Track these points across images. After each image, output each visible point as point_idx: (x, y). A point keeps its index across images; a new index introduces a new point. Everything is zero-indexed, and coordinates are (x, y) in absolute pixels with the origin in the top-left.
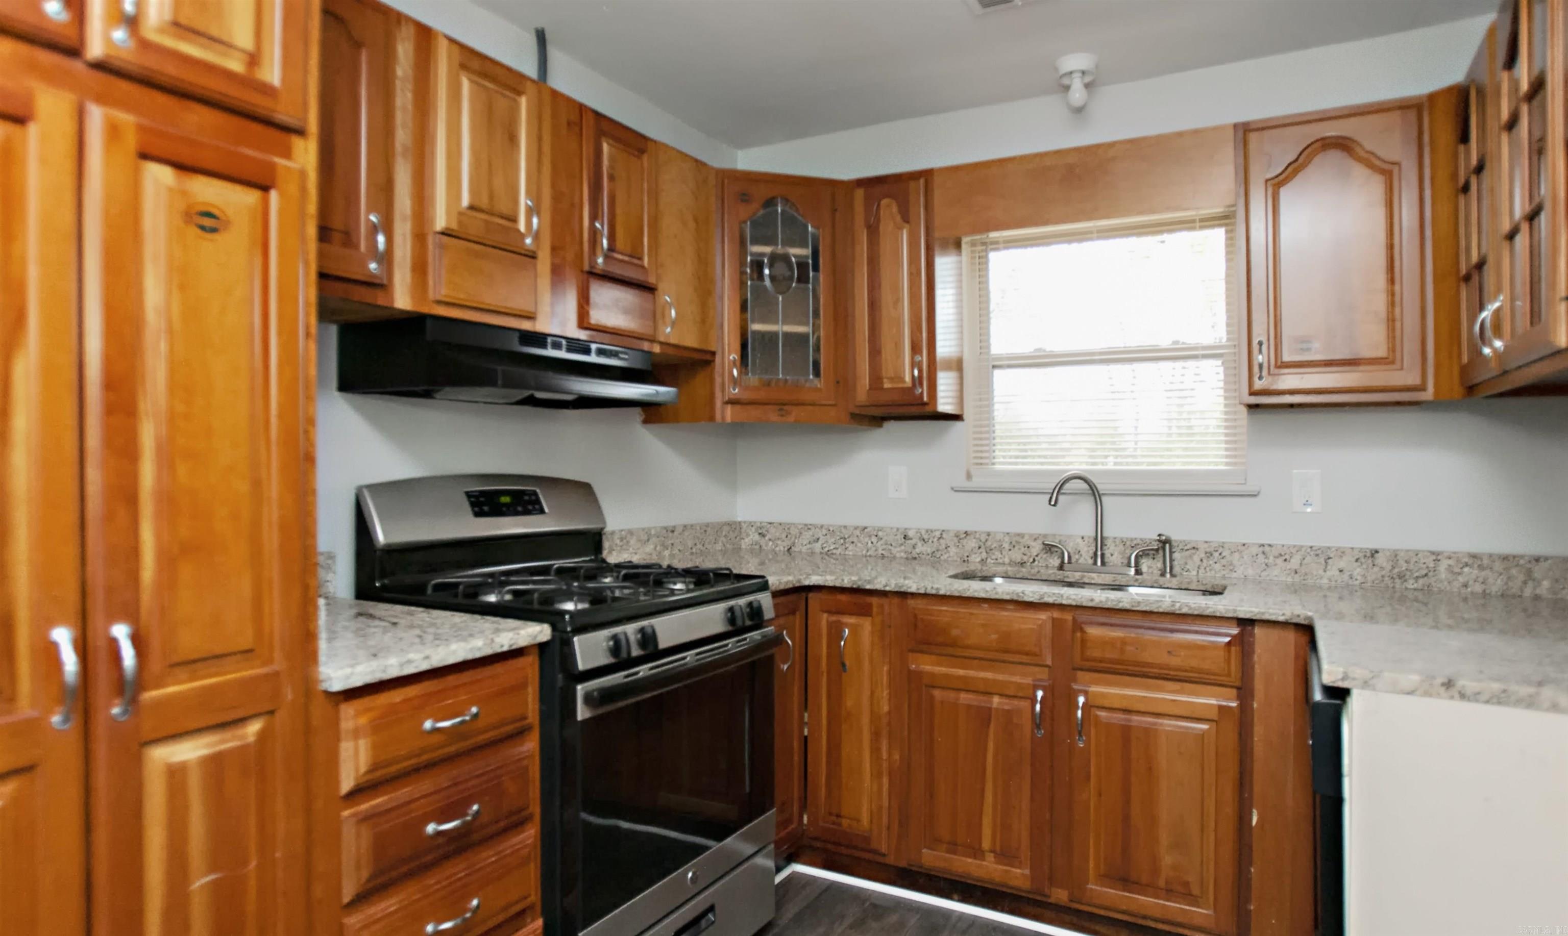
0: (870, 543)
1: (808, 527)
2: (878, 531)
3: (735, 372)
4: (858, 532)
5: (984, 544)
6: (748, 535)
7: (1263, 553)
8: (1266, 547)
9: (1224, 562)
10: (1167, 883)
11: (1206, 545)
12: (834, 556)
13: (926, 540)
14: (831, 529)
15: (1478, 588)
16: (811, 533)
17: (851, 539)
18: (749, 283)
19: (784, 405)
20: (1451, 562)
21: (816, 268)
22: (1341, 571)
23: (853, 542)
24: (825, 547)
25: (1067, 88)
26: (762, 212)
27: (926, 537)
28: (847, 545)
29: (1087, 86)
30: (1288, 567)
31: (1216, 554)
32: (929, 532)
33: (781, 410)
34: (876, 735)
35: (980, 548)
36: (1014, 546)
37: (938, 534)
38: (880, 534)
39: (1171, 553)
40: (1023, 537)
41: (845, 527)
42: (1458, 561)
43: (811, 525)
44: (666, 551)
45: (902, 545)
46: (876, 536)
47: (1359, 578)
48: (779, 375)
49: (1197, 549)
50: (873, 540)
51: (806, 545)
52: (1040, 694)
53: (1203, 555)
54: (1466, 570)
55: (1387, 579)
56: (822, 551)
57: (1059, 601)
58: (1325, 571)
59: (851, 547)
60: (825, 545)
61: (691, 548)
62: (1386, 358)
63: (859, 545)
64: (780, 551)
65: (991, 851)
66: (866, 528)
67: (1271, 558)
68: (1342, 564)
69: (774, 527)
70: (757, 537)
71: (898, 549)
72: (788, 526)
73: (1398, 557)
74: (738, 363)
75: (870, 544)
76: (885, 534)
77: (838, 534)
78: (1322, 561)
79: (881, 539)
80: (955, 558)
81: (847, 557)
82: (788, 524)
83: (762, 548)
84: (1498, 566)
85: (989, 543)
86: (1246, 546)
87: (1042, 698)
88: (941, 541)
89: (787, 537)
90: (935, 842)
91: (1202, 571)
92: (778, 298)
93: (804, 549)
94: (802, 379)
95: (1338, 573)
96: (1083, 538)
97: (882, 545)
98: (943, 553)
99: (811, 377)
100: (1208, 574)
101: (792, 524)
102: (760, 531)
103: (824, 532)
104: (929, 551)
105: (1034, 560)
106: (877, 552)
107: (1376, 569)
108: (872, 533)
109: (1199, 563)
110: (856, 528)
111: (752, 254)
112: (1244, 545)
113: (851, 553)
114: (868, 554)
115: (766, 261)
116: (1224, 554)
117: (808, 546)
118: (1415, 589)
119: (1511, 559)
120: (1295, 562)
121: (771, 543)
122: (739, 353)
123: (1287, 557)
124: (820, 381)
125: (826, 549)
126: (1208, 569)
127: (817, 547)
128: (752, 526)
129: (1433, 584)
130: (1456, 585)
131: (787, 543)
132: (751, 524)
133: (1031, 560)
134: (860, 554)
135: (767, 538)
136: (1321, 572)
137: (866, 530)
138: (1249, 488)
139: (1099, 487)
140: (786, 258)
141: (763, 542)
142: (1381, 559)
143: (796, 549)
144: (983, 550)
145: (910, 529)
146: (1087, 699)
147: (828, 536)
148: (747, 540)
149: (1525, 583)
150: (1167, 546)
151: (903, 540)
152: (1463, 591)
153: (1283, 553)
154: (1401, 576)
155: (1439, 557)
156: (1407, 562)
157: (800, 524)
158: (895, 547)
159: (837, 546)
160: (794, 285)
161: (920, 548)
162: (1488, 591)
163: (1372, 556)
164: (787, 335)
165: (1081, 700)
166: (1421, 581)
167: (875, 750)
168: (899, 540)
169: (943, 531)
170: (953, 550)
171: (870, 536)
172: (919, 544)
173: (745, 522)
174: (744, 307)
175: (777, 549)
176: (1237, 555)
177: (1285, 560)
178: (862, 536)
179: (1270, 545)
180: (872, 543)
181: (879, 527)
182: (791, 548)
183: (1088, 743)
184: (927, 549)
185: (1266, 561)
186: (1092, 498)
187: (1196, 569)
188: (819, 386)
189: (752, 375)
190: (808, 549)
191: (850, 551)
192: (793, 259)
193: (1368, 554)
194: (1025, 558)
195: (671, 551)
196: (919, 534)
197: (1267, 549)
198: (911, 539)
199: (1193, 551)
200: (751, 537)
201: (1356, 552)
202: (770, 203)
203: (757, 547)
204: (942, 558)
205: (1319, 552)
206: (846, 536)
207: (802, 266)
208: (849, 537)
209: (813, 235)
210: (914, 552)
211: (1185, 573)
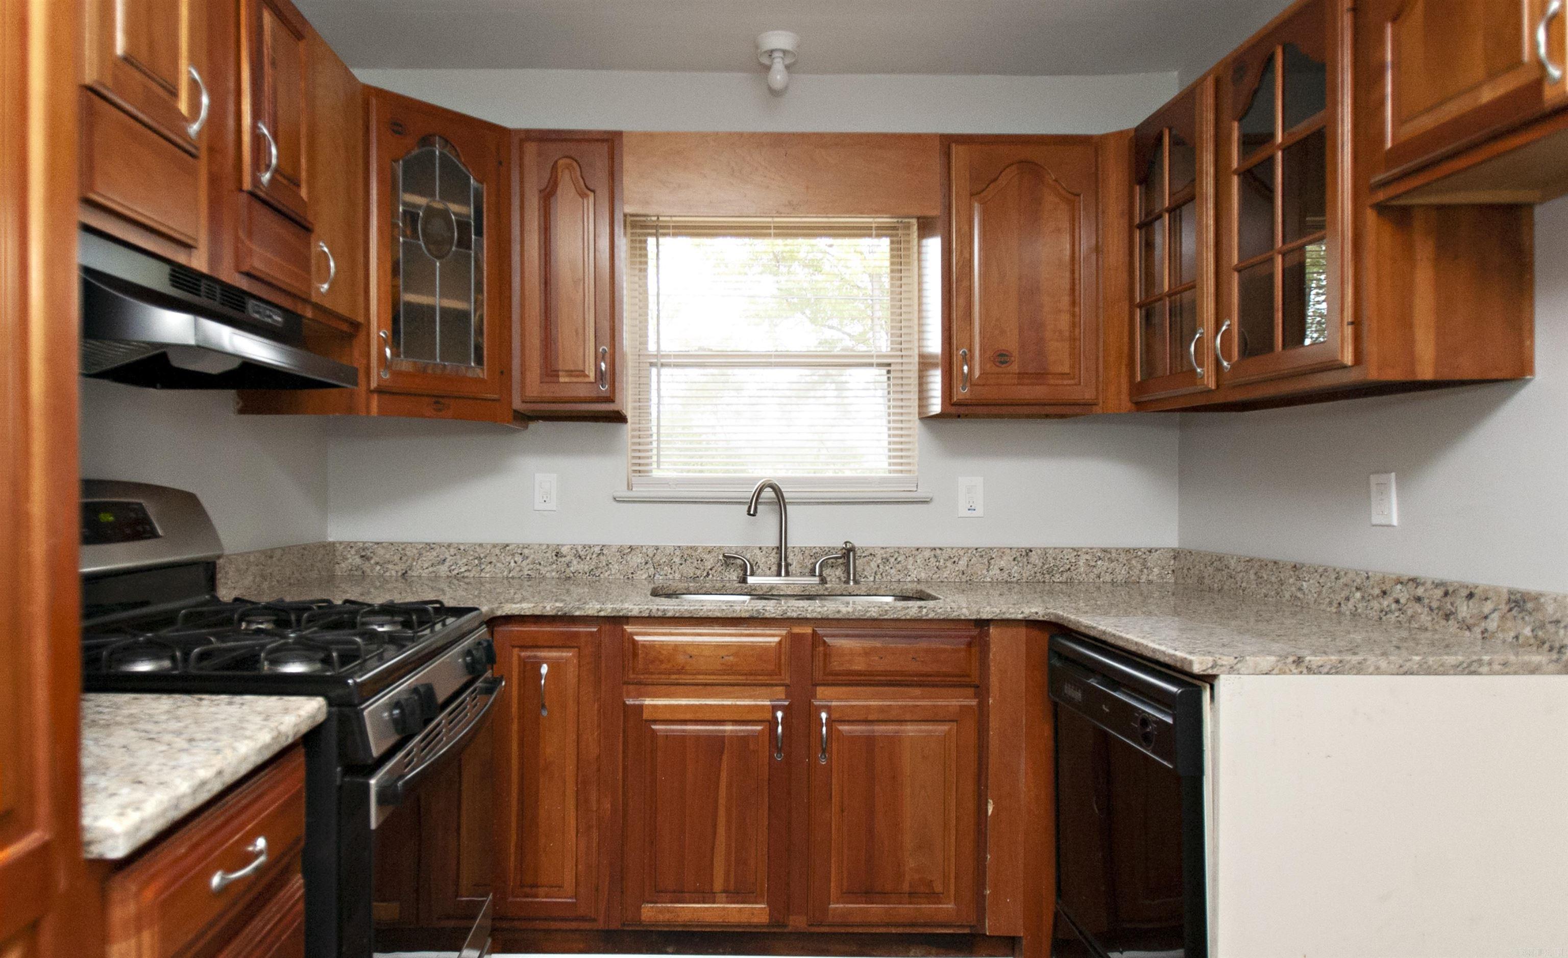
0: (512, 562)
1: (430, 547)
2: (523, 548)
3: (388, 352)
4: (497, 551)
5: (652, 559)
6: (345, 559)
7: (935, 556)
8: (937, 550)
9: (899, 566)
10: (910, 886)
11: (883, 551)
12: (466, 580)
13: (583, 557)
14: (462, 548)
15: (1108, 578)
16: (435, 554)
17: (488, 559)
18: (401, 239)
19: (443, 397)
20: (1088, 557)
21: (479, 233)
22: (1001, 570)
23: (491, 563)
24: (453, 570)
25: (768, 68)
26: (416, 151)
27: (582, 553)
28: (483, 567)
29: (787, 67)
30: (957, 569)
31: (892, 560)
32: (587, 548)
33: (436, 403)
34: (582, 785)
35: (646, 563)
36: (685, 560)
37: (597, 550)
38: (526, 551)
39: (854, 559)
40: (696, 551)
41: (481, 545)
42: (1094, 556)
43: (434, 544)
44: (265, 583)
45: (553, 563)
46: (521, 554)
47: (1016, 575)
48: (436, 359)
49: (874, 555)
50: (516, 559)
51: (427, 568)
52: (779, 715)
53: (879, 561)
54: (1099, 562)
55: (1038, 574)
56: (450, 574)
57: (804, 615)
58: (988, 571)
59: (488, 568)
60: (453, 567)
61: (289, 578)
62: (1068, 374)
63: (499, 565)
64: (391, 576)
65: (725, 891)
66: (507, 545)
67: (942, 561)
68: (1003, 563)
69: (383, 547)
70: (358, 560)
71: (549, 569)
72: (403, 546)
73: (1048, 555)
74: (390, 341)
75: (513, 564)
76: (532, 551)
77: (472, 553)
78: (986, 561)
79: (527, 558)
80: (618, 576)
81: (483, 580)
82: (402, 544)
83: (366, 574)
84: (1123, 558)
85: (657, 558)
86: (920, 550)
87: (782, 718)
88: (601, 557)
89: (401, 559)
90: (658, 893)
91: (878, 576)
92: (435, 265)
93: (425, 574)
94: (463, 367)
95: (998, 571)
96: (760, 548)
97: (528, 564)
98: (603, 570)
99: (473, 364)
100: (885, 579)
101: (408, 543)
102: (363, 554)
103: (452, 551)
104: (586, 568)
105: (708, 574)
106: (521, 573)
107: (1030, 566)
108: (515, 551)
109: (876, 569)
110: (494, 546)
111: (405, 204)
112: (918, 549)
113: (487, 576)
114: (511, 575)
115: (421, 214)
116: (899, 559)
117: (431, 569)
118: (1061, 582)
119: (1132, 552)
120: (963, 563)
121: (378, 568)
122: (390, 328)
123: (956, 559)
124: (483, 370)
125: (456, 572)
126: (884, 574)
127: (443, 570)
128: (351, 547)
129: (1074, 576)
130: (1092, 576)
131: (401, 567)
132: (350, 545)
133: (705, 574)
134: (500, 575)
135: (372, 562)
136: (985, 572)
137: (508, 548)
138: (921, 493)
139: (785, 495)
140: (445, 214)
141: (366, 566)
142: (1034, 558)
143: (414, 574)
144: (650, 565)
145: (563, 545)
146: (829, 714)
147: (458, 557)
148: (343, 565)
149: (1141, 571)
150: (851, 554)
151: (555, 558)
152: (1097, 580)
153: (952, 556)
154: (1050, 572)
155: (1079, 553)
156: (1054, 559)
157: (420, 543)
158: (545, 566)
159: (470, 568)
160: (454, 249)
161: (576, 566)
162: (1115, 580)
163: (1027, 555)
164: (445, 311)
165: (824, 716)
166: (1065, 575)
167: (581, 802)
168: (550, 557)
169: (603, 546)
170: (615, 567)
171: (513, 555)
172: (575, 562)
173: (341, 543)
174: (395, 271)
175: (388, 574)
176: (911, 559)
177: (954, 562)
178: (503, 554)
179: (940, 549)
180: (515, 562)
181: (523, 544)
182: (406, 572)
183: (830, 760)
184: (584, 567)
185: (938, 564)
186: (777, 507)
187: (873, 574)
188: (481, 376)
189: (405, 357)
190: (431, 573)
191: (487, 573)
192: (453, 217)
193: (1024, 554)
194: (698, 573)
195: (269, 583)
196: (574, 551)
197: (938, 552)
198: (565, 557)
199: (870, 558)
200: (350, 560)
201: (1014, 551)
202: (426, 141)
203: (360, 573)
204: (602, 575)
205: (983, 553)
206: (482, 556)
207: (463, 226)
208: (485, 557)
209: (476, 190)
210: (568, 571)
211: (863, 580)
